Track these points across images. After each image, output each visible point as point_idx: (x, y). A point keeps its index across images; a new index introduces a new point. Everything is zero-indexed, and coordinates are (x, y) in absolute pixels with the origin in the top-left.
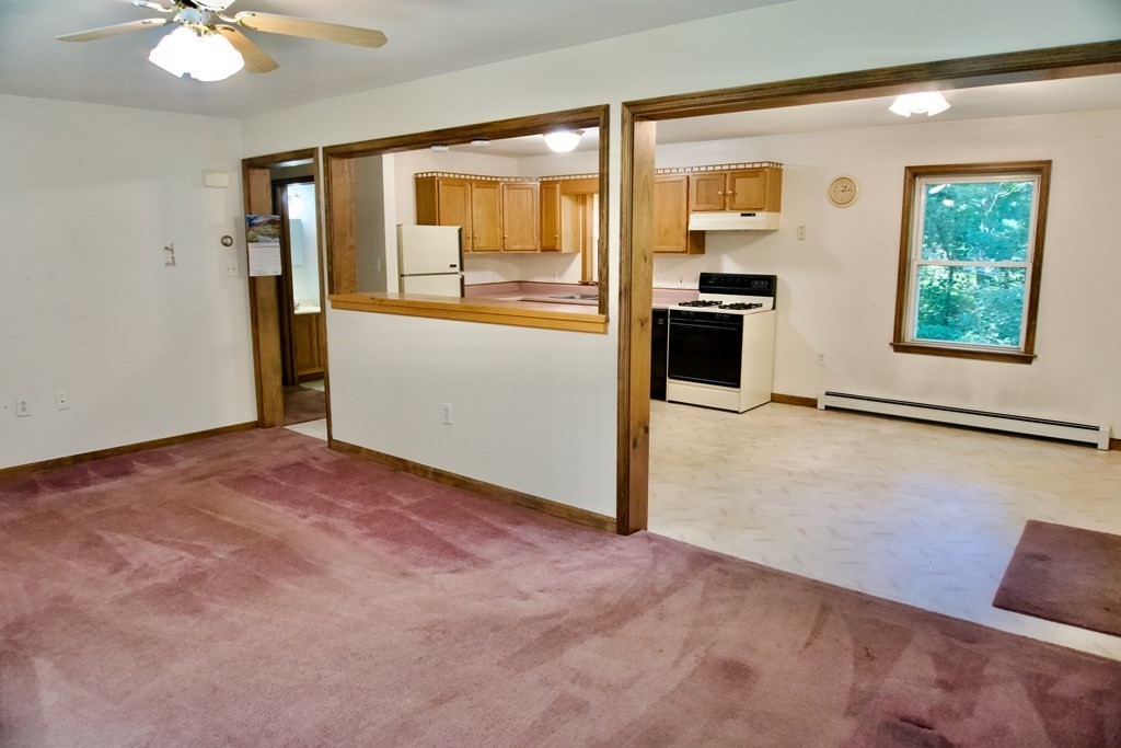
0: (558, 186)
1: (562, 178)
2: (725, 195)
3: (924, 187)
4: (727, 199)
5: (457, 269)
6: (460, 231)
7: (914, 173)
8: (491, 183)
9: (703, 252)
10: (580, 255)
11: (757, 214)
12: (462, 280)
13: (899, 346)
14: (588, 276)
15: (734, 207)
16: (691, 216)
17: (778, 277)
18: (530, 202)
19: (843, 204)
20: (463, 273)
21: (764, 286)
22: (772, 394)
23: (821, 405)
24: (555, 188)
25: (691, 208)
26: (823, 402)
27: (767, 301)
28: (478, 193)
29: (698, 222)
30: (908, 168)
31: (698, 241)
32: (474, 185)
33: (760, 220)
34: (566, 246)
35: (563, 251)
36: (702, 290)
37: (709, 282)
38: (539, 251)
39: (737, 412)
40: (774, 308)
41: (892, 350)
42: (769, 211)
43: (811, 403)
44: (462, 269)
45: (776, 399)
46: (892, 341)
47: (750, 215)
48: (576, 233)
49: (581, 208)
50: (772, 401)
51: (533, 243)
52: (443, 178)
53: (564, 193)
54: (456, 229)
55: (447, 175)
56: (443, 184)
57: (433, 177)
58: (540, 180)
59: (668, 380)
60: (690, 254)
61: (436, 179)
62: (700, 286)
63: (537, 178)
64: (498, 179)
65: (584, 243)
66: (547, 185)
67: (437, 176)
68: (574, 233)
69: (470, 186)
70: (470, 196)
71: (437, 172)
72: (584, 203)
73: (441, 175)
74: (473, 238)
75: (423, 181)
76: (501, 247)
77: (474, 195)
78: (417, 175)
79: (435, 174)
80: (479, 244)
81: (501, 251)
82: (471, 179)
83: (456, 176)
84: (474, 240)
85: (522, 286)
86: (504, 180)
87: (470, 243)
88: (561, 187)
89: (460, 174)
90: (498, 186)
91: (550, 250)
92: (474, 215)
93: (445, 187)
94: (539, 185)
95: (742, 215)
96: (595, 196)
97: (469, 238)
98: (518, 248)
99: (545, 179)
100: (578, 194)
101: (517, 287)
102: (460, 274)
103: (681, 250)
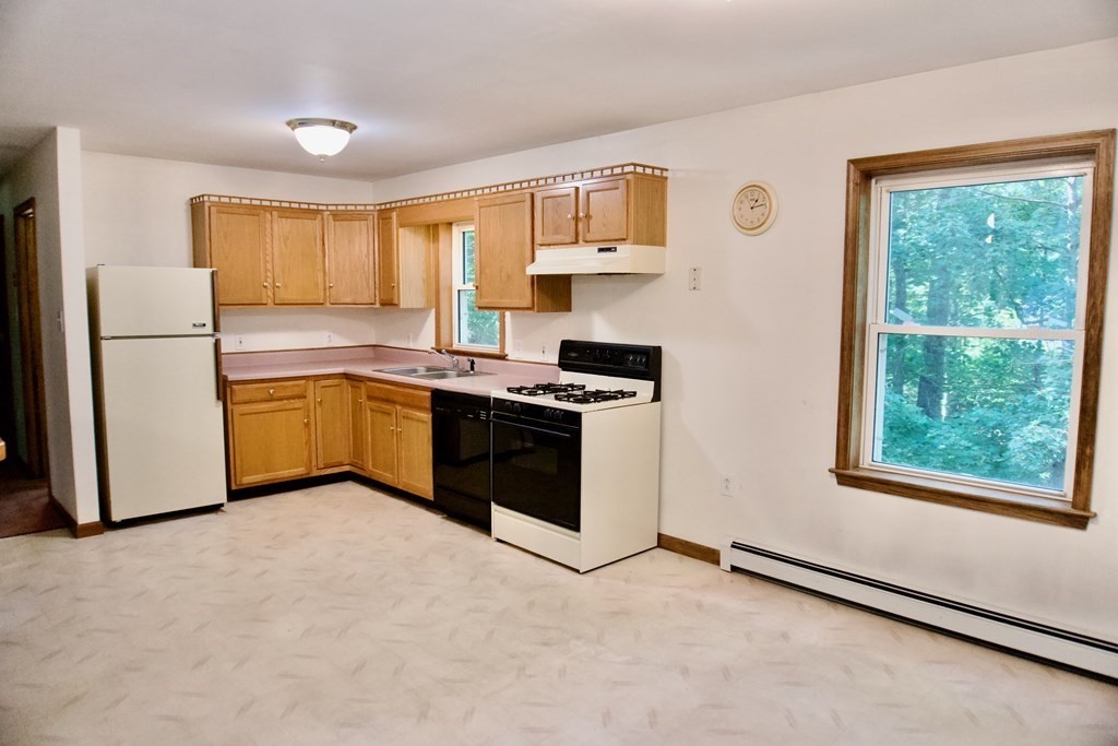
0: (394, 215)
1: (399, 204)
2: (577, 219)
3: (886, 196)
4: (580, 225)
5: (209, 329)
6: (213, 274)
7: (867, 172)
9: (568, 308)
10: (434, 311)
11: (618, 247)
12: (217, 345)
13: (848, 474)
14: (444, 339)
15: (589, 237)
16: (537, 253)
17: (663, 349)
18: (363, 235)
19: (754, 229)
20: (218, 335)
21: (643, 363)
22: (660, 536)
23: (725, 564)
24: (391, 218)
25: (539, 238)
26: (729, 558)
27: (645, 388)
28: (281, 227)
29: (551, 261)
30: (851, 161)
31: (555, 292)
32: (275, 213)
33: (626, 258)
34: (410, 295)
35: (402, 306)
36: (565, 365)
37: (577, 355)
38: (378, 305)
39: (578, 571)
40: (657, 397)
41: (835, 480)
42: (637, 242)
43: (710, 556)
44: (216, 328)
45: (664, 542)
46: (834, 466)
47: (609, 250)
48: (427, 281)
49: (432, 246)
50: (659, 546)
51: (367, 293)
52: (219, 205)
53: (402, 225)
54: (209, 270)
55: (227, 200)
56: (219, 212)
57: (204, 202)
58: (378, 208)
59: (494, 507)
60: (538, 311)
61: (207, 205)
62: (560, 358)
63: (375, 205)
64: (321, 208)
65: (436, 293)
66: (384, 214)
67: (209, 201)
68: (424, 280)
69: (269, 216)
70: (269, 230)
71: (209, 196)
72: (436, 239)
73: (216, 199)
74: (274, 287)
75: (196, 207)
76: (325, 299)
77: (275, 228)
78: (192, 199)
79: (206, 198)
80: (284, 295)
81: (328, 305)
82: (271, 206)
83: (244, 201)
84: (276, 289)
85: (377, 352)
86: (330, 208)
87: (270, 294)
88: (398, 216)
89: (251, 199)
90: (319, 216)
91: (389, 303)
92: (276, 254)
93: (222, 215)
94: (376, 214)
95: (601, 250)
96: (454, 228)
97: (265, 287)
98: (348, 300)
99: (383, 207)
100: (428, 226)
101: (370, 353)
102: (212, 335)
103: (526, 306)
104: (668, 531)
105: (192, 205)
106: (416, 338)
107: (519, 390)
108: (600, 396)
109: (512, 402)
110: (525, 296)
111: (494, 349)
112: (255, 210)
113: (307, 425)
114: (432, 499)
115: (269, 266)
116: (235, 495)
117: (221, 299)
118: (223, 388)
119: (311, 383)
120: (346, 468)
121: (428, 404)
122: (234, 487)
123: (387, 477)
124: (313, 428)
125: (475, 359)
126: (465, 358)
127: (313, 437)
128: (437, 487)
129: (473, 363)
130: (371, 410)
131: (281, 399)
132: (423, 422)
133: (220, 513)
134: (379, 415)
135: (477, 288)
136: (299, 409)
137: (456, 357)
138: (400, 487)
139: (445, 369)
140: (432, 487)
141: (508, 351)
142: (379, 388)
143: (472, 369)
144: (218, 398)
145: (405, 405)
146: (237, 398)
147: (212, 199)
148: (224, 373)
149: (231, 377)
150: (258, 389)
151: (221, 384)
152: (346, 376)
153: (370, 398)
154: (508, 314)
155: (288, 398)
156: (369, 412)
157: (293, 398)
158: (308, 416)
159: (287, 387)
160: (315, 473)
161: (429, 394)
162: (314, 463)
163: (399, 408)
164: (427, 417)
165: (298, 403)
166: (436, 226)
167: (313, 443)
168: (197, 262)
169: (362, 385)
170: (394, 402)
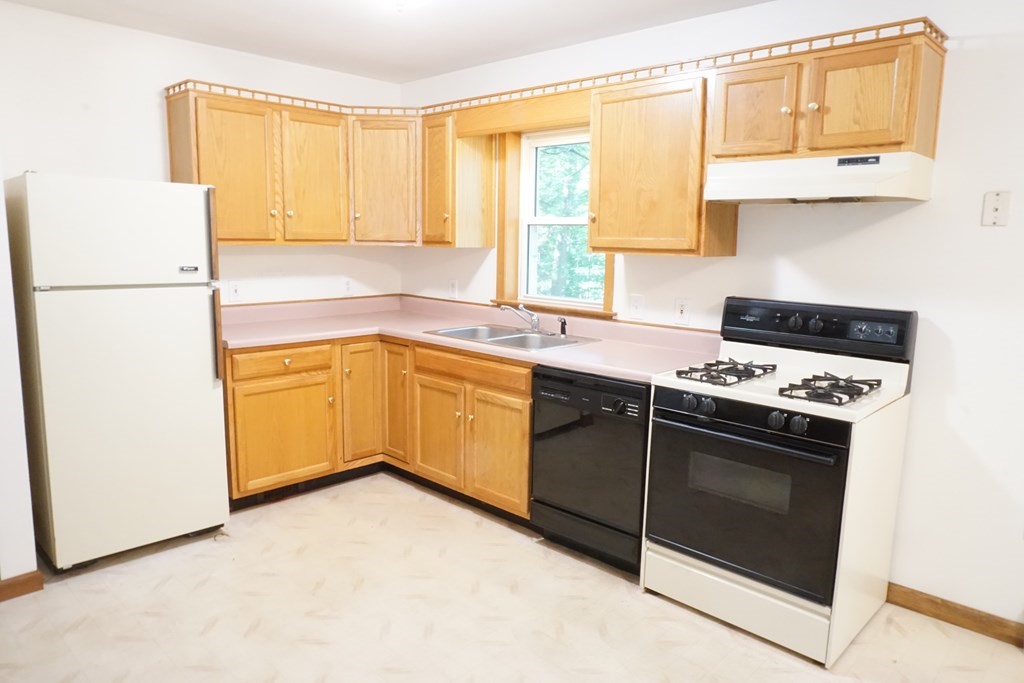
0: (450, 121)
1: (456, 106)
2: (796, 114)
4: (802, 124)
5: (203, 275)
6: (208, 194)
8: (331, 116)
9: (734, 253)
10: (494, 252)
11: (884, 156)
12: (214, 298)
14: (509, 289)
15: (820, 142)
16: (711, 168)
17: (920, 316)
18: (403, 148)
20: (216, 284)
21: (889, 336)
22: (891, 586)
24: (444, 125)
25: (715, 143)
27: (891, 374)
28: (294, 133)
29: (726, 182)
32: (285, 114)
33: (901, 173)
34: (465, 235)
35: (457, 246)
36: (728, 336)
38: (419, 243)
39: (812, 661)
40: (908, 391)
42: (917, 151)
44: (213, 274)
45: (898, 596)
47: (864, 161)
48: (486, 212)
49: (496, 166)
50: (888, 601)
51: (408, 225)
52: (210, 96)
53: (460, 135)
54: (204, 188)
55: (220, 91)
56: (210, 107)
57: (187, 91)
58: (422, 112)
59: (646, 544)
60: (705, 256)
61: (192, 95)
62: (724, 324)
63: (417, 109)
64: (344, 110)
65: (500, 231)
66: (433, 121)
67: (194, 90)
68: (483, 211)
69: (277, 117)
70: (277, 136)
71: (195, 82)
72: (502, 155)
73: (205, 88)
74: (285, 216)
75: (176, 103)
76: (348, 235)
77: (286, 134)
78: (168, 89)
79: (190, 86)
80: (296, 229)
81: (352, 242)
82: (279, 104)
83: (244, 95)
84: (287, 218)
85: (405, 303)
86: (356, 111)
87: (280, 227)
88: (456, 123)
89: (253, 92)
90: (342, 122)
91: (437, 240)
92: (287, 171)
93: (213, 111)
94: (419, 121)
95: (842, 162)
96: (524, 140)
97: (273, 216)
98: (380, 236)
99: (430, 111)
100: (491, 137)
101: (395, 303)
102: (207, 284)
103: (686, 246)
104: (901, 579)
105: (167, 98)
106: (464, 287)
107: (689, 374)
109: (698, 397)
110: (683, 232)
111: (596, 304)
112: (259, 108)
113: (331, 405)
114: (528, 517)
115: (278, 188)
116: (238, 505)
117: (220, 231)
118: (223, 359)
119: (338, 349)
120: (379, 458)
121: (525, 385)
122: (235, 497)
123: (447, 478)
124: (339, 407)
125: (568, 319)
126: (555, 317)
127: (339, 421)
128: (535, 502)
129: (564, 324)
130: (421, 386)
131: (298, 372)
132: (520, 411)
133: (219, 538)
134: (436, 393)
135: (593, 220)
136: (324, 383)
137: (536, 315)
138: (466, 493)
139: (519, 331)
140: (526, 501)
141: (619, 308)
142: (437, 358)
143: (563, 331)
144: (217, 375)
145: (479, 383)
146: (241, 372)
147: (200, 87)
148: (224, 339)
149: (233, 343)
150: (268, 358)
151: (220, 355)
152: (383, 338)
153: (419, 369)
154: (619, 257)
155: (307, 370)
156: (418, 390)
157: (315, 369)
158: (333, 394)
159: (307, 354)
160: (342, 468)
161: (526, 371)
162: (340, 455)
163: (469, 387)
164: (523, 403)
165: (321, 376)
166: (503, 135)
167: (339, 429)
168: (178, 172)
169: (408, 353)
170: (460, 378)
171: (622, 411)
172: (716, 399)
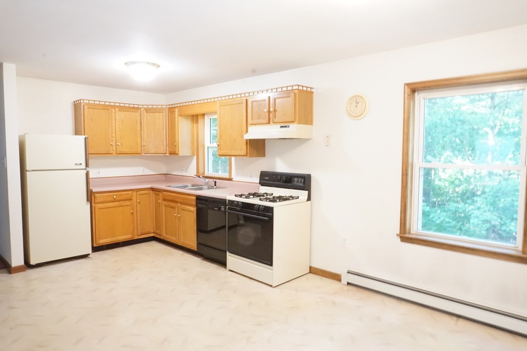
0: (177, 110)
1: (179, 105)
2: (269, 112)
3: (422, 101)
4: (271, 115)
5: (83, 166)
7: (414, 89)
8: (135, 109)
9: (264, 155)
10: (196, 157)
11: (290, 125)
12: (87, 174)
13: (406, 237)
14: (201, 171)
15: (275, 121)
16: (249, 128)
17: (312, 175)
18: (161, 120)
19: (357, 116)
20: (88, 169)
21: (302, 182)
22: (310, 267)
23: (344, 281)
24: (174, 112)
25: (250, 121)
26: (346, 278)
27: (303, 194)
28: (120, 115)
29: (256, 132)
30: (408, 85)
31: (258, 147)
32: (117, 109)
33: (294, 131)
34: (184, 150)
35: (180, 155)
36: (263, 183)
37: (269, 179)
38: (168, 154)
39: (271, 286)
40: (309, 199)
41: (399, 239)
42: (300, 123)
43: (337, 277)
44: (87, 165)
45: (313, 271)
46: (398, 232)
47: (286, 127)
48: (192, 142)
49: (195, 125)
50: (310, 272)
51: (163, 148)
52: (89, 104)
53: (180, 116)
54: (85, 137)
55: (93, 102)
56: (88, 108)
57: (81, 103)
58: (168, 107)
59: (228, 254)
60: (250, 157)
61: (82, 104)
62: (260, 180)
63: (167, 105)
64: (140, 106)
65: (197, 148)
66: (171, 110)
67: (83, 103)
68: (191, 142)
69: (113, 110)
70: (114, 117)
71: (83, 100)
72: (197, 122)
73: (87, 102)
74: (117, 145)
75: (77, 106)
76: (141, 151)
77: (117, 116)
78: (75, 102)
79: (82, 101)
80: (120, 149)
81: (143, 154)
82: (115, 106)
83: (101, 103)
84: (117, 146)
85: (167, 177)
86: (144, 107)
87: (114, 149)
88: (178, 111)
89: (105, 102)
90: (139, 111)
91: (173, 153)
92: (117, 129)
93: (91, 110)
94: (167, 110)
95: (282, 127)
96: (206, 116)
97: (112, 145)
98: (153, 152)
99: (171, 106)
100: (193, 116)
101: (163, 178)
102: (85, 169)
103: (243, 154)
104: (314, 265)
105: (75, 105)
106: (186, 170)
107: (241, 196)
108: (281, 199)
109: (238, 202)
110: (243, 149)
111: (226, 175)
112: (107, 107)
113: (132, 214)
114: (196, 250)
115: (114, 135)
116: (95, 249)
117: (90, 151)
118: (90, 195)
119: (135, 193)
120: (152, 235)
121: (194, 203)
122: (95, 246)
123: (173, 239)
124: (135, 214)
125: (217, 181)
126: (212, 180)
127: (135, 220)
128: (199, 244)
129: (215, 182)
130: (165, 206)
131: (119, 201)
132: (192, 212)
133: (88, 259)
134: (169, 208)
135: (218, 145)
136: (129, 205)
137: (207, 180)
138: (179, 244)
139: (201, 186)
140: (196, 244)
141: (233, 176)
142: (169, 195)
143: (215, 185)
144: (88, 200)
145: (182, 203)
146: (98, 200)
147: (85, 101)
148: (91, 188)
149: (94, 190)
150: (107, 196)
151: (89, 193)
152: (153, 189)
153: (164, 200)
154: (233, 158)
155: (123, 200)
156: (164, 208)
157: (126, 200)
158: (133, 210)
159: (123, 195)
160: (136, 237)
161: (195, 198)
162: (136, 232)
163: (179, 205)
164: (194, 209)
165: (128, 203)
166: (197, 115)
167: (135, 223)
168: (77, 132)
169: (160, 194)
170: (176, 202)
171: (220, 209)
172: (242, 203)
